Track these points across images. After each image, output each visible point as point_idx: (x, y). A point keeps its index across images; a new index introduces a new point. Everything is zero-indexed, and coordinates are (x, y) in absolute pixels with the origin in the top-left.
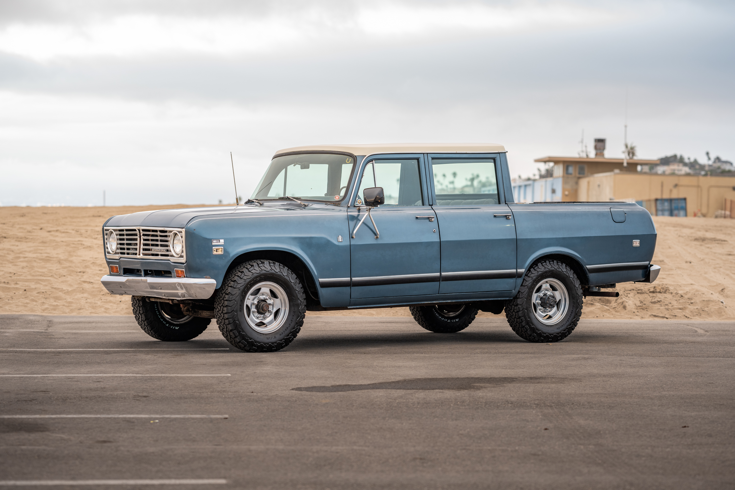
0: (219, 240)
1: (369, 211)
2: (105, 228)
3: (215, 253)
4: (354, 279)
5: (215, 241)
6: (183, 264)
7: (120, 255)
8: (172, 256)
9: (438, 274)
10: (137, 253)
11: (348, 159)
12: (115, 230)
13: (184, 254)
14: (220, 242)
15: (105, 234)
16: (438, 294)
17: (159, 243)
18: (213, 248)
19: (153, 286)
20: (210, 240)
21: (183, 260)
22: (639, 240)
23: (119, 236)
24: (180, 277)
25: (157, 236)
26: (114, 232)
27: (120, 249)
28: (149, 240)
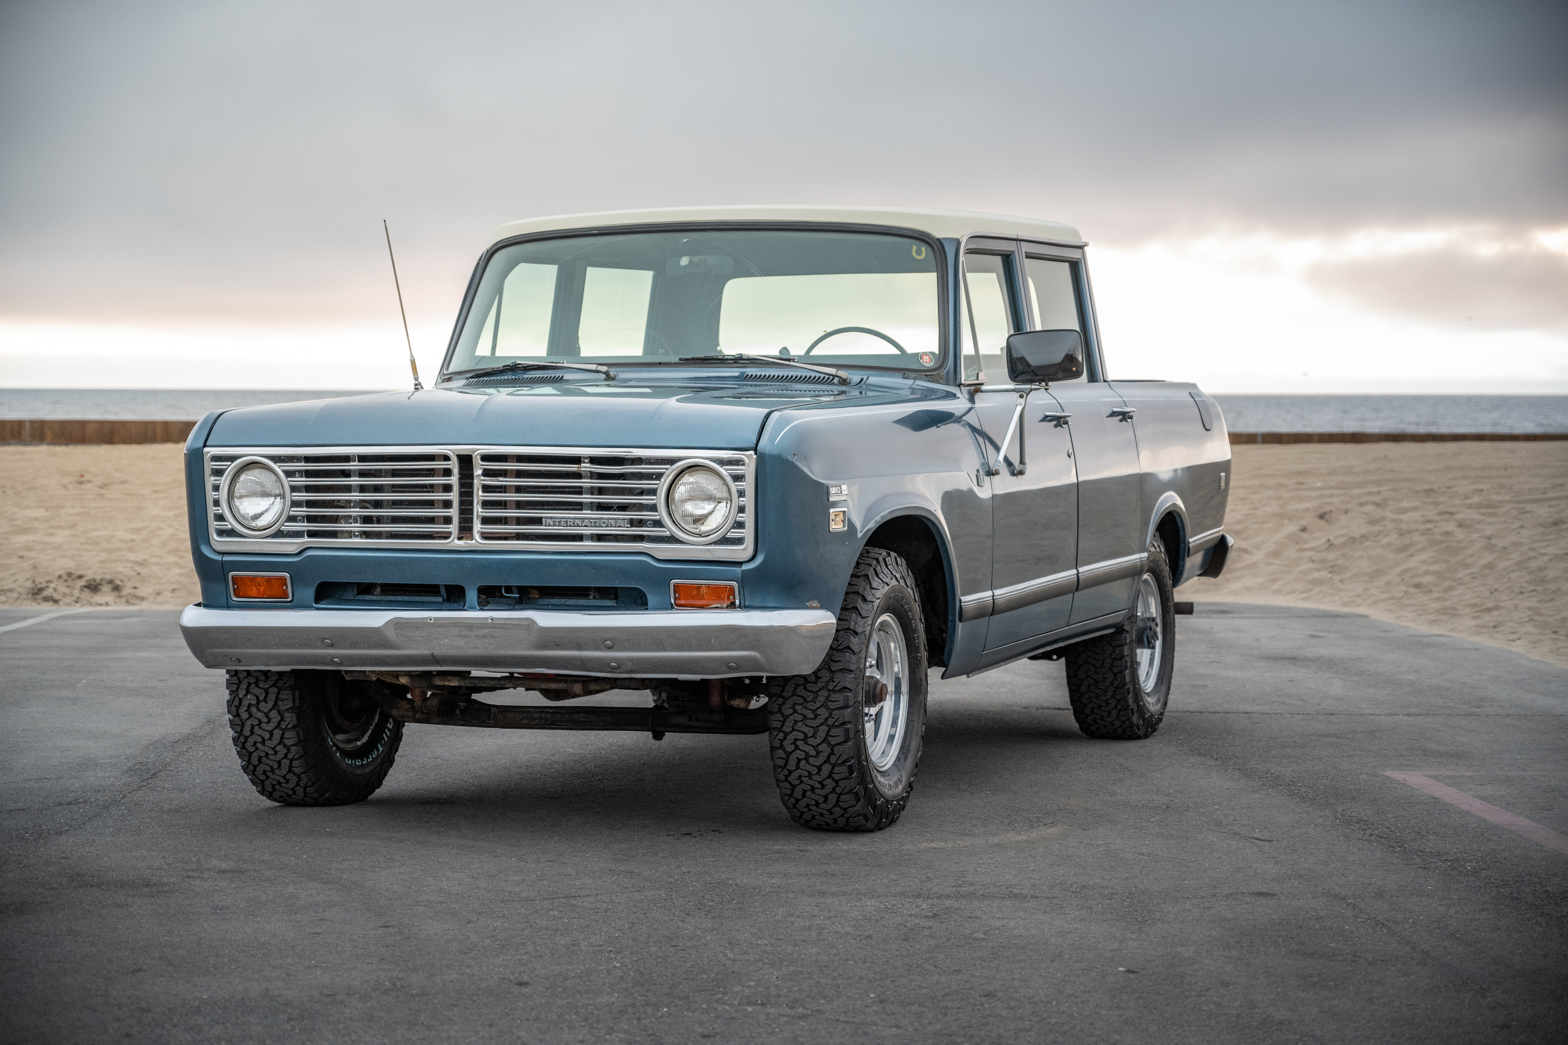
0: (838, 485)
1: (1026, 398)
2: (211, 451)
3: (832, 526)
4: (997, 594)
5: (833, 490)
6: (740, 564)
7: (306, 539)
8: (672, 539)
9: (1075, 572)
10: (450, 533)
12: (277, 459)
13: (748, 533)
14: (843, 493)
15: (206, 472)
17: (586, 498)
18: (831, 511)
20: (826, 488)
21: (743, 552)
22: (1224, 474)
23: (304, 479)
24: (702, 607)
25: (578, 475)
26: (275, 463)
27: (311, 519)
28: (519, 489)
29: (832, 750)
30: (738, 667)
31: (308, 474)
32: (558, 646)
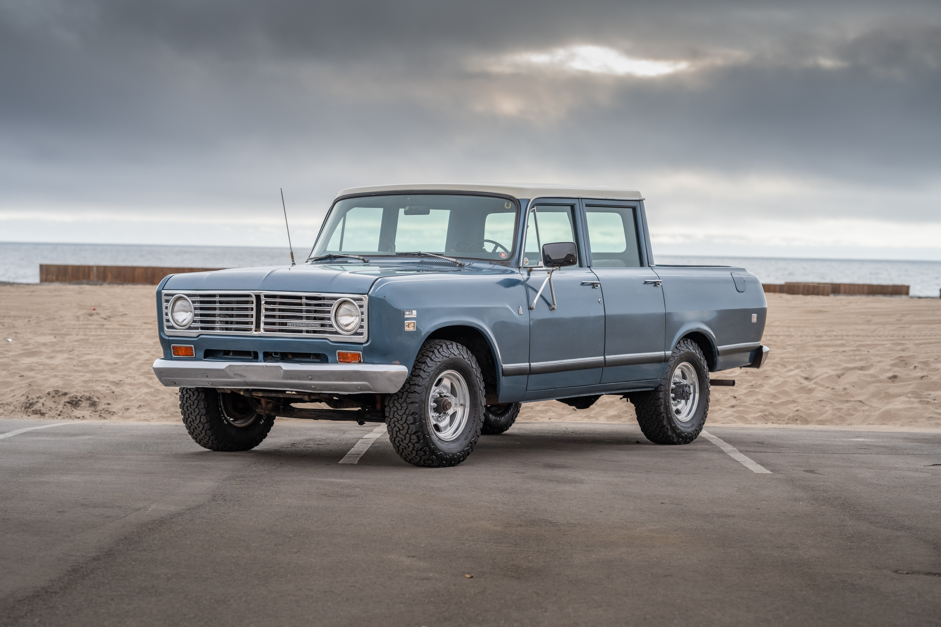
0: (410, 310)
1: (551, 274)
2: (164, 292)
3: (407, 329)
4: (534, 364)
5: (407, 313)
6: (362, 344)
7: (200, 330)
8: (336, 333)
9: (602, 358)
10: (252, 329)
11: (506, 203)
12: (189, 296)
13: (365, 330)
14: (413, 314)
15: (163, 301)
16: (600, 384)
17: (304, 314)
18: (406, 322)
19: (289, 374)
20: (403, 312)
21: (362, 339)
22: (756, 315)
23: (199, 304)
24: (349, 363)
25: (300, 304)
26: (188, 297)
27: (202, 322)
28: (280, 310)
29: (409, 426)
30: (361, 389)
31: (201, 302)
32: (291, 378)
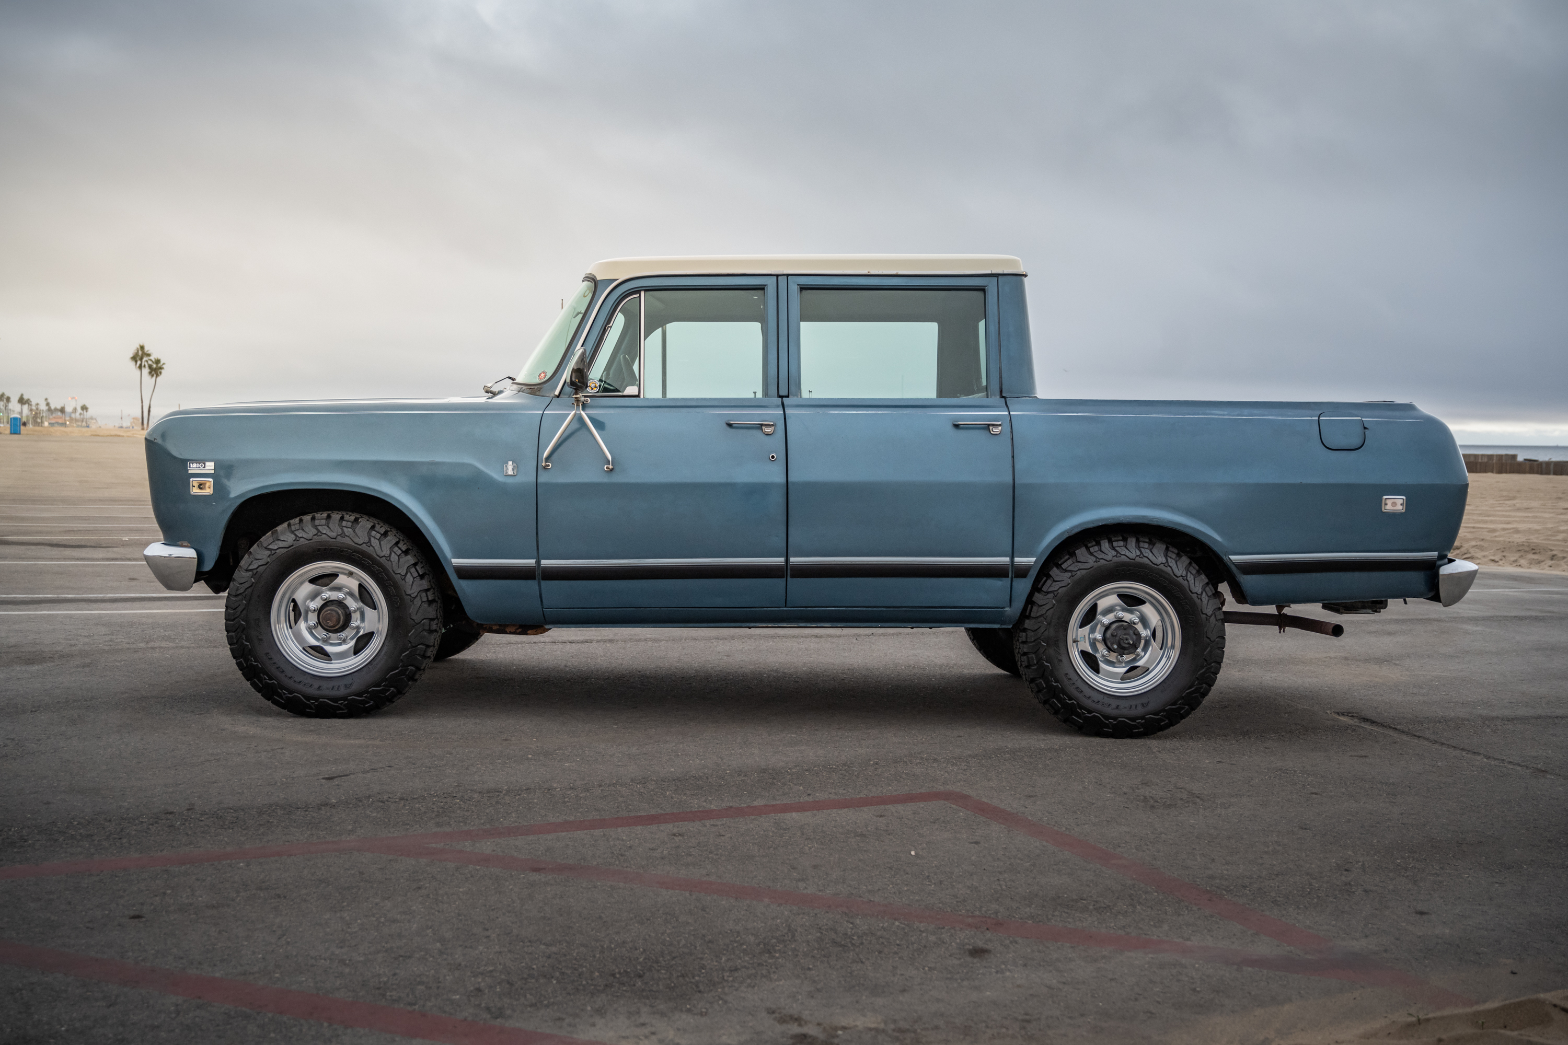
0: (203, 461)
3: (195, 491)
4: (547, 563)
5: (195, 465)
9: (781, 560)
14: (207, 468)
16: (786, 607)
20: (184, 463)
22: (1404, 497)
